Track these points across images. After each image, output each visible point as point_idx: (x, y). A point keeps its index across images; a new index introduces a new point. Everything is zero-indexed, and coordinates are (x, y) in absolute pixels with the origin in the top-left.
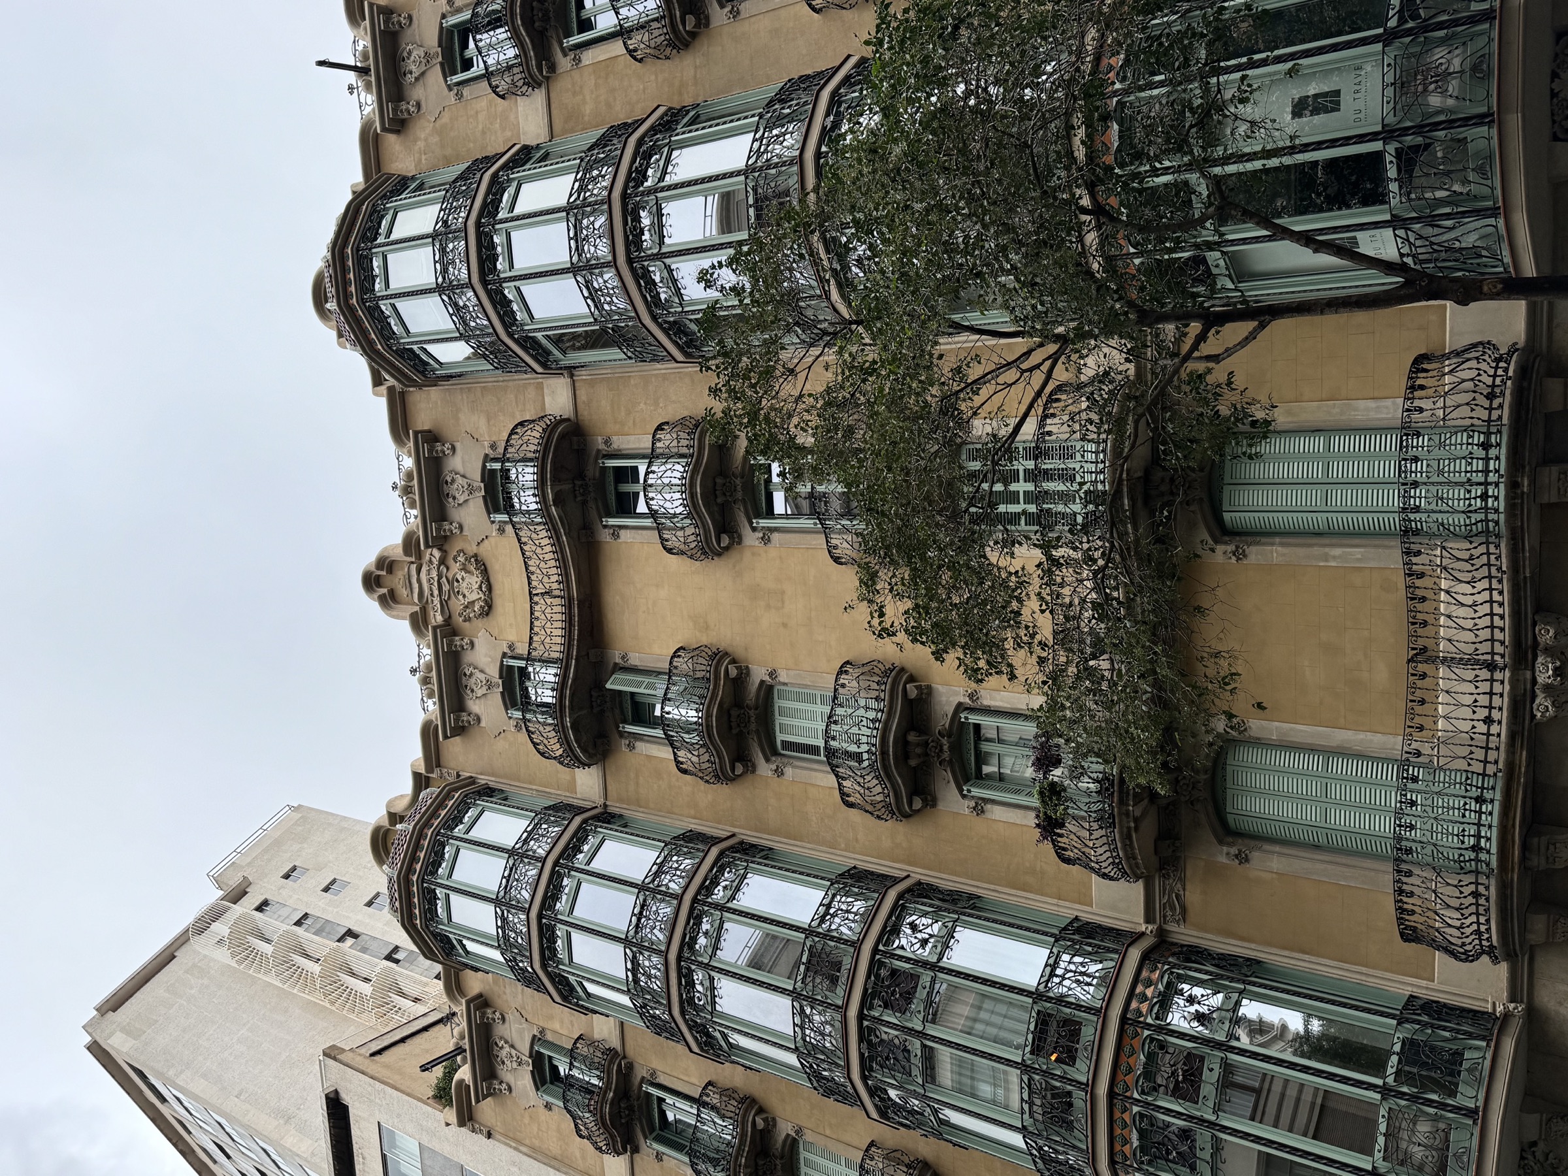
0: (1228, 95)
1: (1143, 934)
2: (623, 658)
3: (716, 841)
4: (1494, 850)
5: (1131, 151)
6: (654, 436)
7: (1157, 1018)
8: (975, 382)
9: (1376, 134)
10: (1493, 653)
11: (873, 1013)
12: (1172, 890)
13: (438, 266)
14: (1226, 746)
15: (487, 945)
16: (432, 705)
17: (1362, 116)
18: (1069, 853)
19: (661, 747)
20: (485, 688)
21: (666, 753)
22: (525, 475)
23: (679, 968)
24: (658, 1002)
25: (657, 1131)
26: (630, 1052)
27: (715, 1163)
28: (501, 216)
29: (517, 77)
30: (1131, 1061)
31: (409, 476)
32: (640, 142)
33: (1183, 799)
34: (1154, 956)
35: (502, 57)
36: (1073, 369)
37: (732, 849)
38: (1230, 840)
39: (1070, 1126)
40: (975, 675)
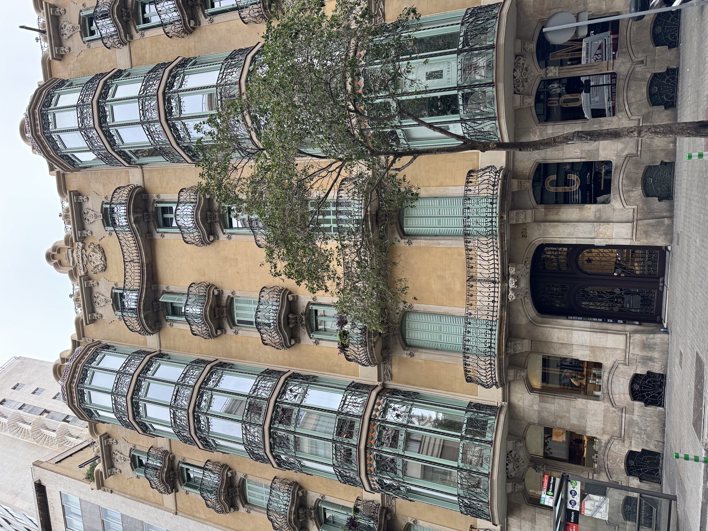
0: (403, 70)
1: (377, 386)
2: (167, 288)
3: (209, 362)
4: (496, 348)
5: (368, 89)
6: (179, 194)
7: (382, 417)
8: (311, 175)
9: (455, 87)
10: (495, 278)
11: (274, 426)
12: (387, 369)
13: (79, 119)
14: (405, 314)
15: (108, 412)
16: (80, 310)
17: (450, 80)
18: (350, 357)
19: (185, 325)
20: (104, 302)
21: (187, 327)
22: (121, 211)
23: (194, 415)
24: (185, 430)
25: (186, 482)
26: (174, 451)
27: (211, 492)
28: (108, 99)
29: (115, 40)
30: (373, 435)
31: (67, 210)
32: (171, 71)
33: (391, 334)
34: (381, 394)
35: (108, 31)
36: (348, 172)
37: (217, 365)
38: (407, 348)
39: (351, 462)
40: (312, 290)
